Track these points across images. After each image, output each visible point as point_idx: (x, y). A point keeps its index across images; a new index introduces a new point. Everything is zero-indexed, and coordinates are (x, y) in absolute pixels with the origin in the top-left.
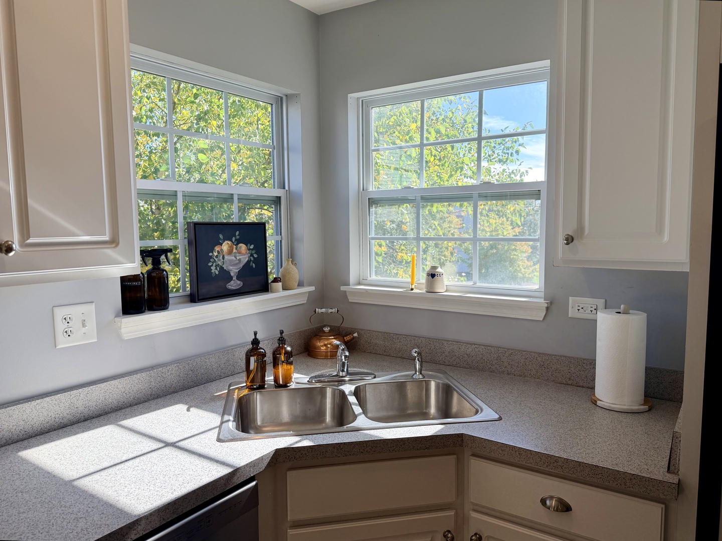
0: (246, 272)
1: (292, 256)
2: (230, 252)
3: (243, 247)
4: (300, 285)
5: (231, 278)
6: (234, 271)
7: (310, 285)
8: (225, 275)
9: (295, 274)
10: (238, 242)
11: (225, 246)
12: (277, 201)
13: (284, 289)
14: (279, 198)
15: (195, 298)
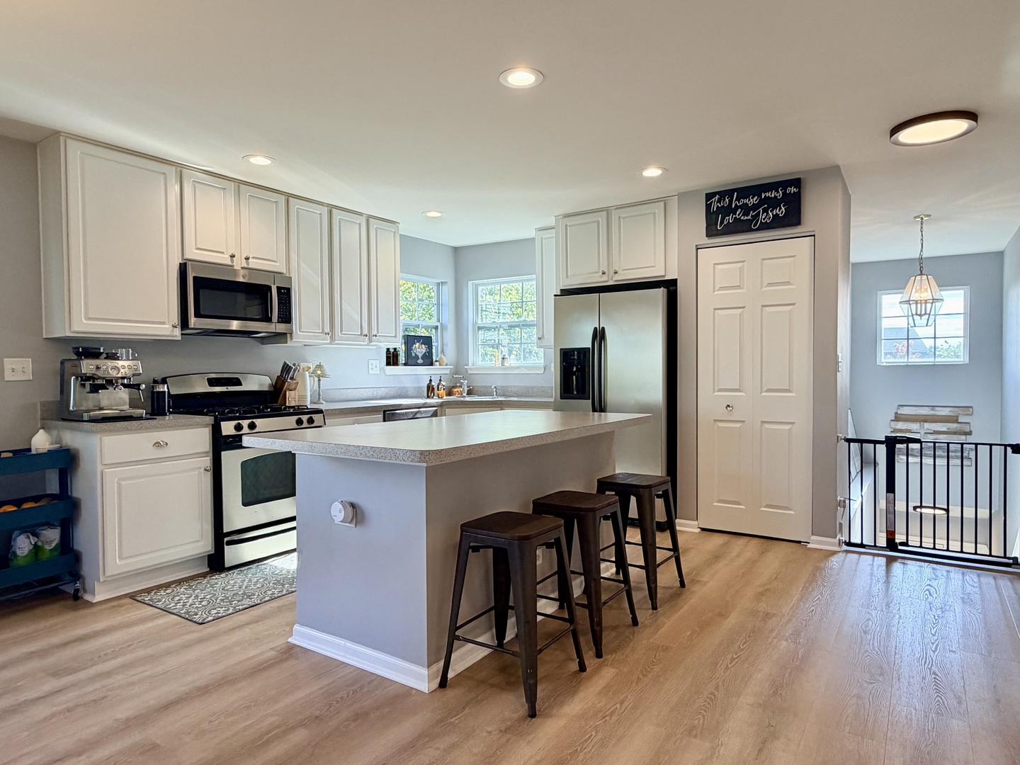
0: (424, 357)
1: (443, 351)
2: (419, 348)
3: (423, 346)
4: (446, 365)
5: (419, 358)
6: (420, 355)
7: (451, 365)
8: (417, 357)
9: (445, 360)
10: (422, 344)
11: (417, 345)
12: (436, 328)
13: (440, 365)
14: (437, 326)
15: (405, 364)
